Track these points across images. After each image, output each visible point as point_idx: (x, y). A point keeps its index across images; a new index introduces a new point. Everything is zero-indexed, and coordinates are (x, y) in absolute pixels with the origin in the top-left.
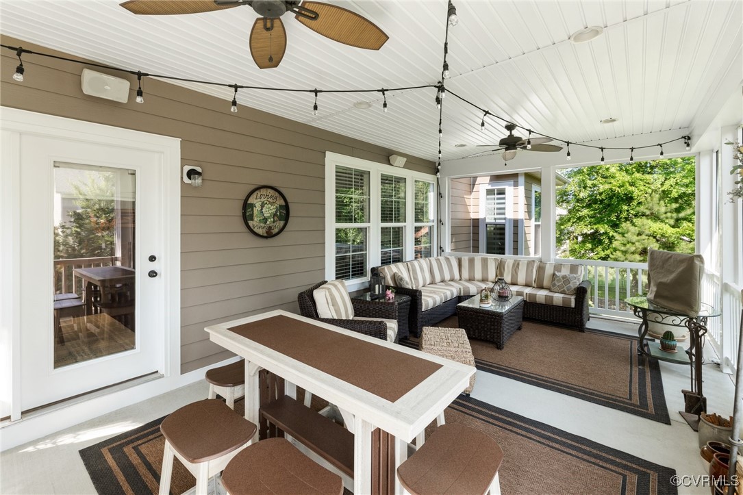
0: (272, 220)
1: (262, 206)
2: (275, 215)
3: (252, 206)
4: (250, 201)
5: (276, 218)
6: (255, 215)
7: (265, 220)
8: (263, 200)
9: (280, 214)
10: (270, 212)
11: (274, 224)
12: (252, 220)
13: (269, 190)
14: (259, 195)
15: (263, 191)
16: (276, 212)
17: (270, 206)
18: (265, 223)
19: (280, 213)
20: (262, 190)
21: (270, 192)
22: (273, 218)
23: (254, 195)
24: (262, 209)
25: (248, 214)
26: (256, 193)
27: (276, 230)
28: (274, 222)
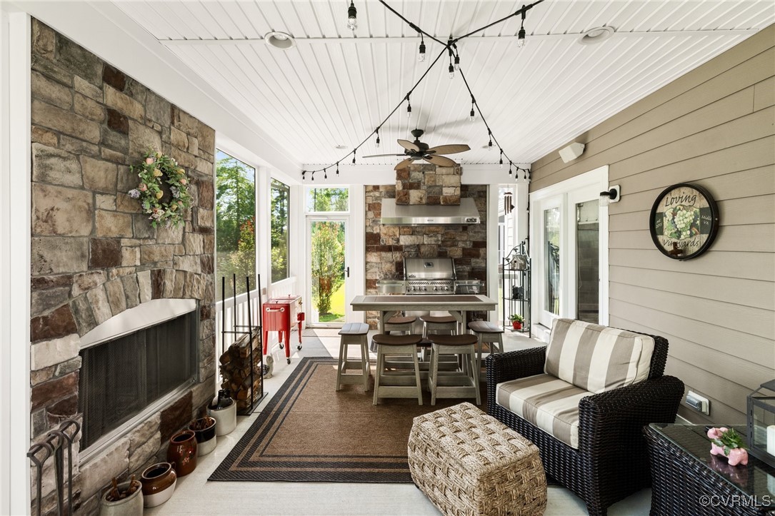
0: (689, 232)
1: (674, 214)
2: (693, 225)
3: (662, 215)
4: (659, 210)
5: (694, 230)
6: (665, 227)
7: (679, 233)
8: (674, 205)
9: (702, 223)
10: (685, 221)
11: (692, 240)
12: (662, 234)
13: (683, 189)
14: (669, 200)
15: (675, 193)
16: (695, 220)
17: (685, 212)
18: (679, 237)
19: (702, 221)
20: (673, 192)
21: (686, 191)
22: (690, 230)
23: (663, 202)
24: (673, 219)
25: (657, 226)
26: (666, 197)
27: (694, 249)
28: (691, 236)
